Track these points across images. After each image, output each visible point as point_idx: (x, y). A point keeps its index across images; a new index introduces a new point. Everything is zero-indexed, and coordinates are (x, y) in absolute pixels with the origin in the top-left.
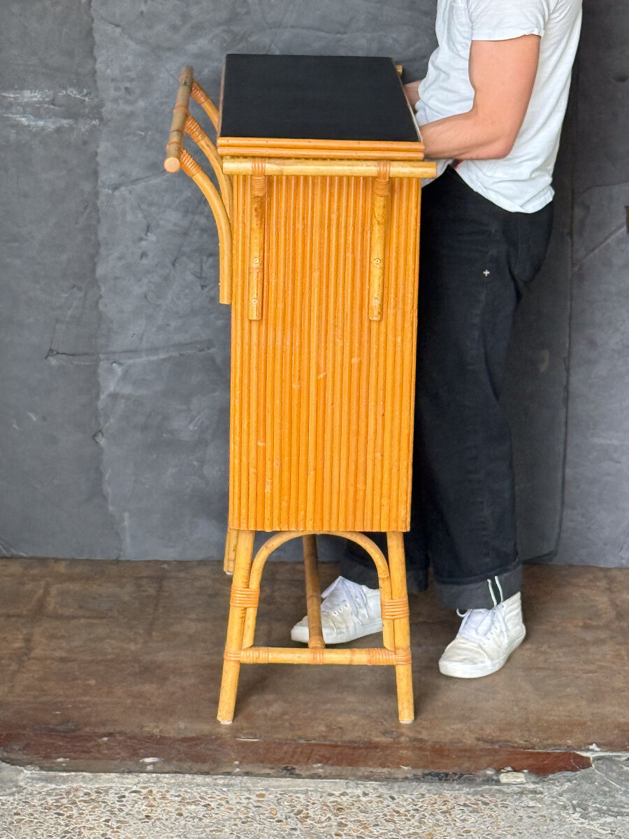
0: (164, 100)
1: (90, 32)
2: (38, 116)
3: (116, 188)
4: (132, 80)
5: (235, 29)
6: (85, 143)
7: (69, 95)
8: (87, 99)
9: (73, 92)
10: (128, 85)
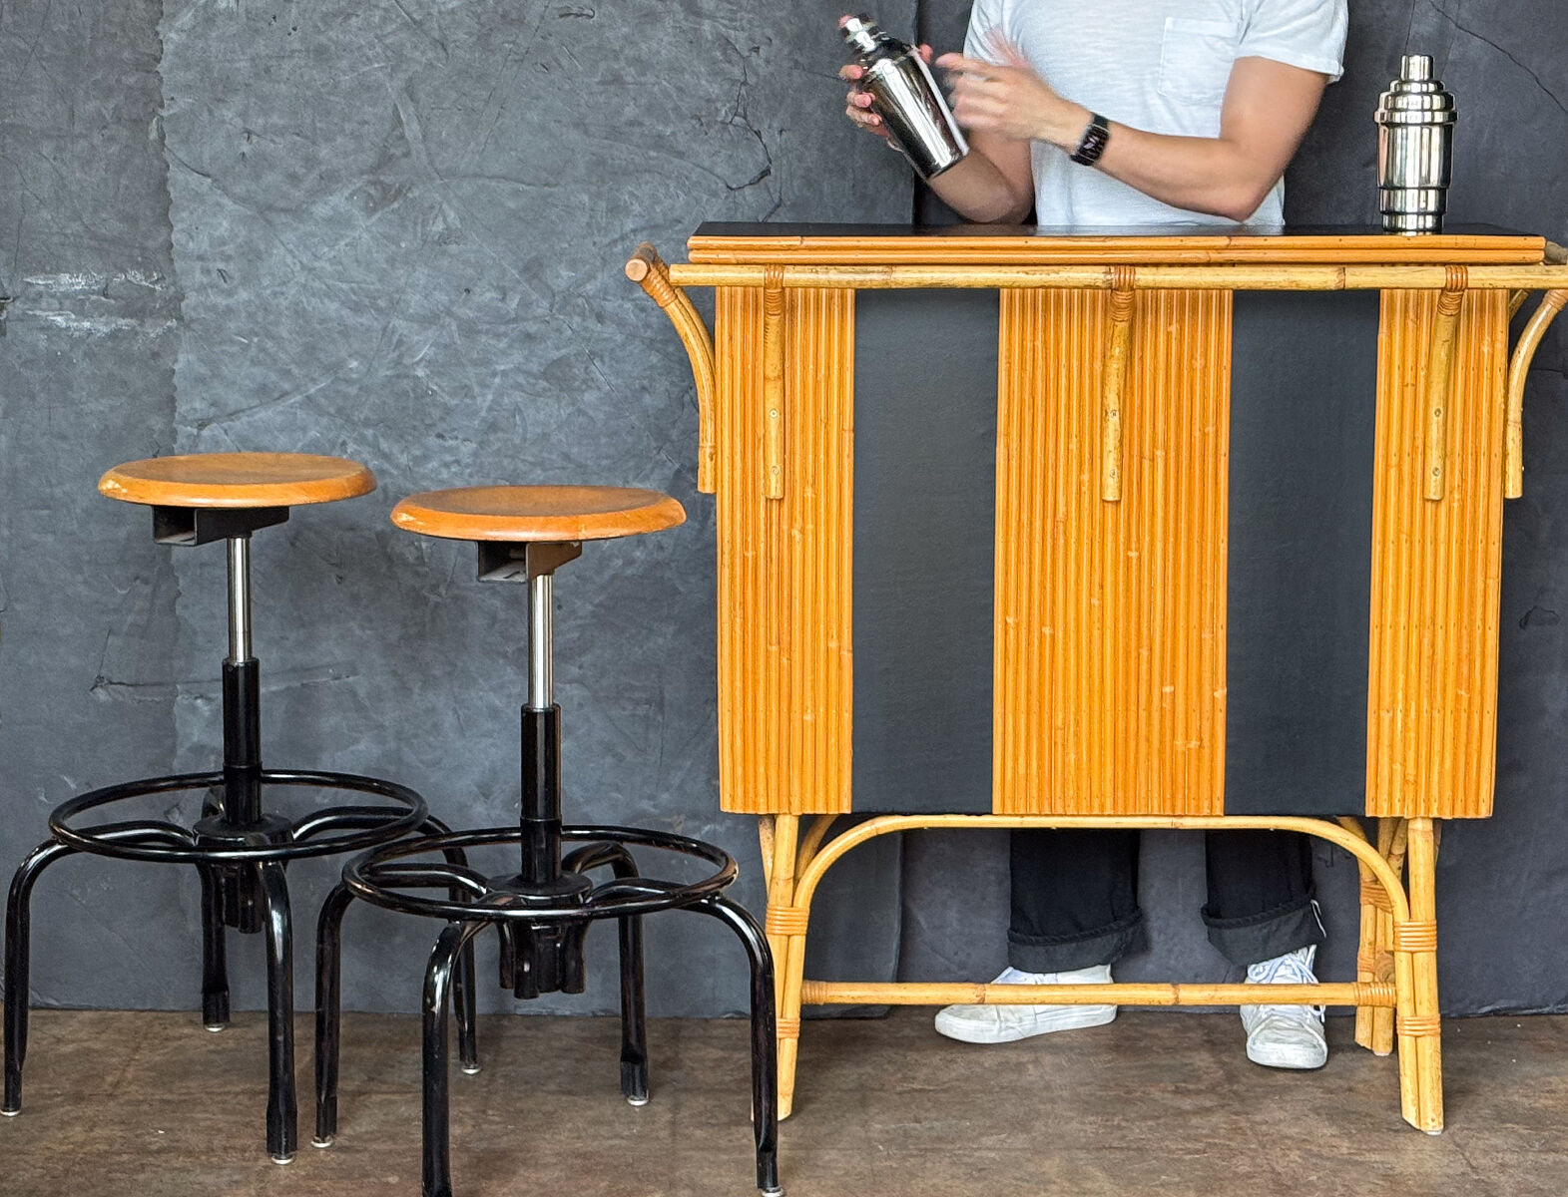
0: (277, 289)
1: (162, 184)
2: (81, 313)
3: (202, 425)
4: (228, 258)
5: (387, 179)
6: (155, 355)
7: (130, 282)
8: (158, 287)
9: (137, 277)
10: (221, 265)
